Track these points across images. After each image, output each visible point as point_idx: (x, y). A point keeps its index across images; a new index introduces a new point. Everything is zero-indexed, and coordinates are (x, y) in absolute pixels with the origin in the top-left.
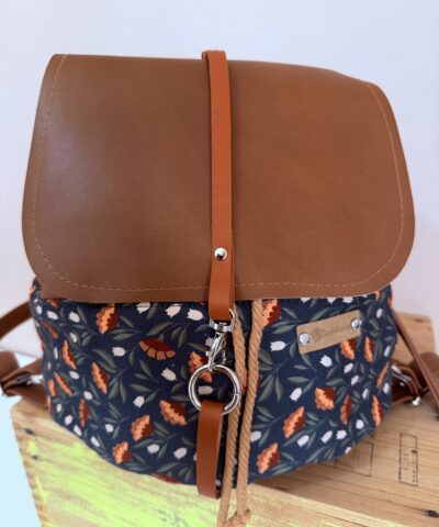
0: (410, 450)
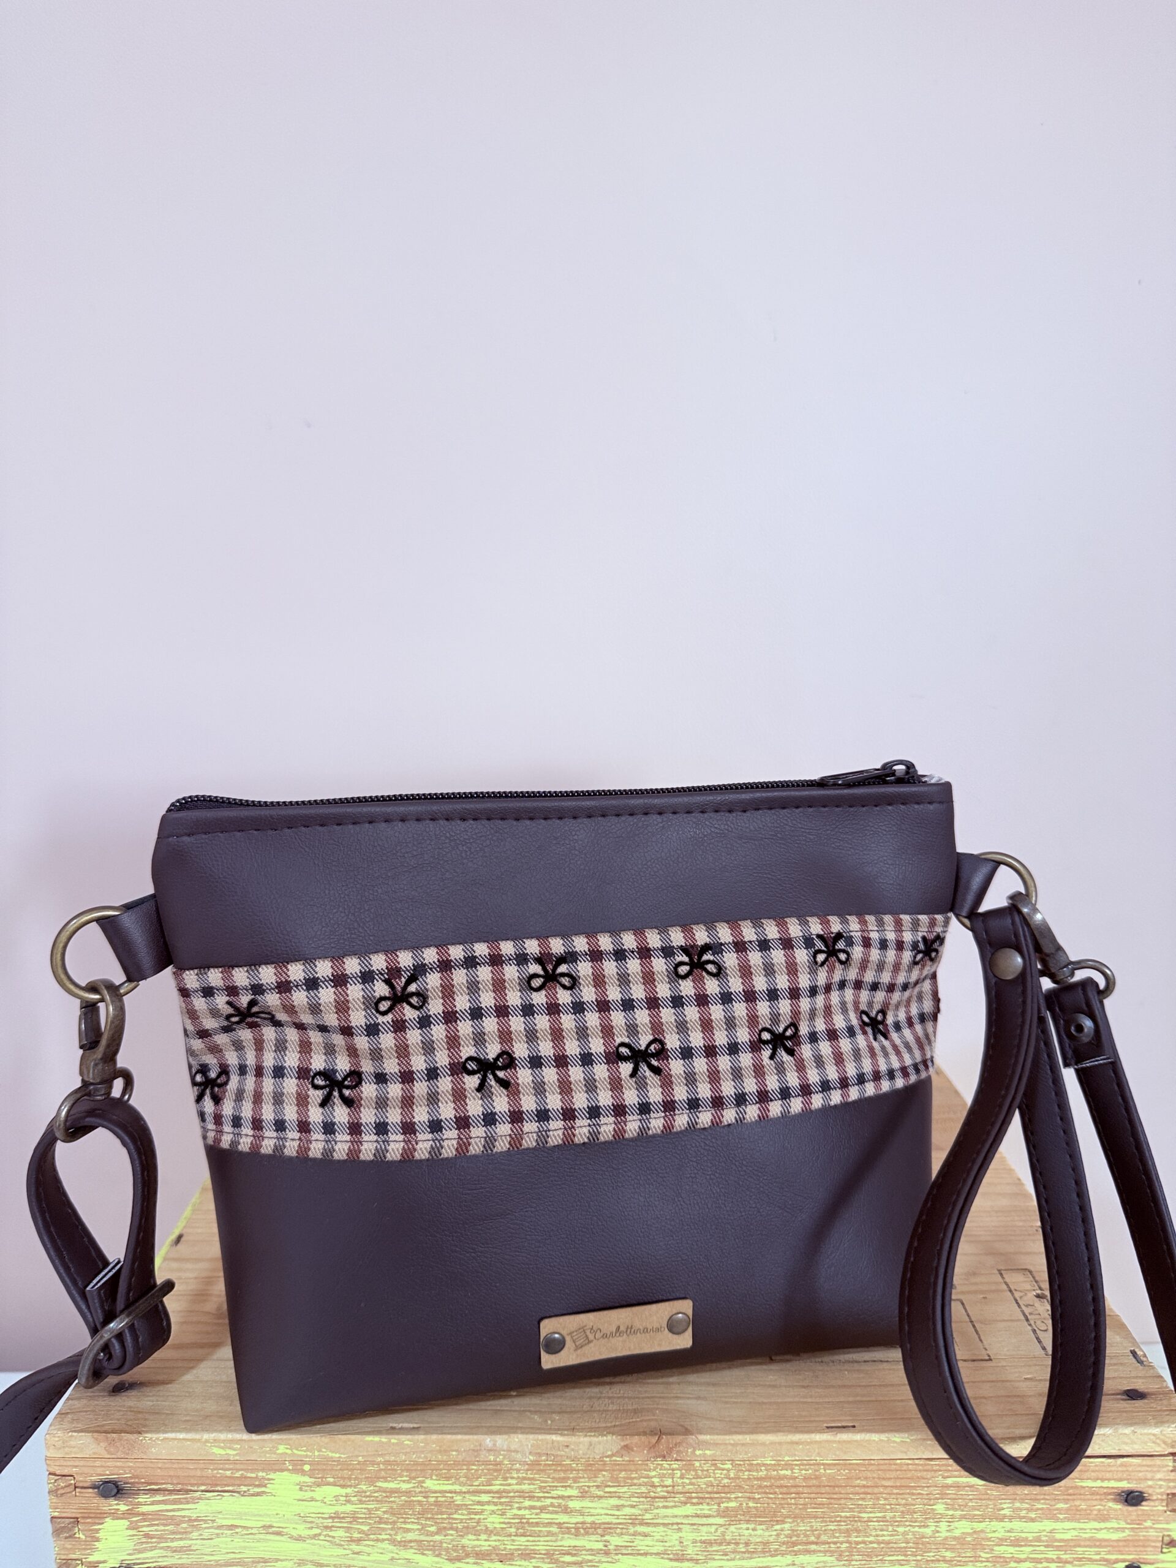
0: (1030, 1294)
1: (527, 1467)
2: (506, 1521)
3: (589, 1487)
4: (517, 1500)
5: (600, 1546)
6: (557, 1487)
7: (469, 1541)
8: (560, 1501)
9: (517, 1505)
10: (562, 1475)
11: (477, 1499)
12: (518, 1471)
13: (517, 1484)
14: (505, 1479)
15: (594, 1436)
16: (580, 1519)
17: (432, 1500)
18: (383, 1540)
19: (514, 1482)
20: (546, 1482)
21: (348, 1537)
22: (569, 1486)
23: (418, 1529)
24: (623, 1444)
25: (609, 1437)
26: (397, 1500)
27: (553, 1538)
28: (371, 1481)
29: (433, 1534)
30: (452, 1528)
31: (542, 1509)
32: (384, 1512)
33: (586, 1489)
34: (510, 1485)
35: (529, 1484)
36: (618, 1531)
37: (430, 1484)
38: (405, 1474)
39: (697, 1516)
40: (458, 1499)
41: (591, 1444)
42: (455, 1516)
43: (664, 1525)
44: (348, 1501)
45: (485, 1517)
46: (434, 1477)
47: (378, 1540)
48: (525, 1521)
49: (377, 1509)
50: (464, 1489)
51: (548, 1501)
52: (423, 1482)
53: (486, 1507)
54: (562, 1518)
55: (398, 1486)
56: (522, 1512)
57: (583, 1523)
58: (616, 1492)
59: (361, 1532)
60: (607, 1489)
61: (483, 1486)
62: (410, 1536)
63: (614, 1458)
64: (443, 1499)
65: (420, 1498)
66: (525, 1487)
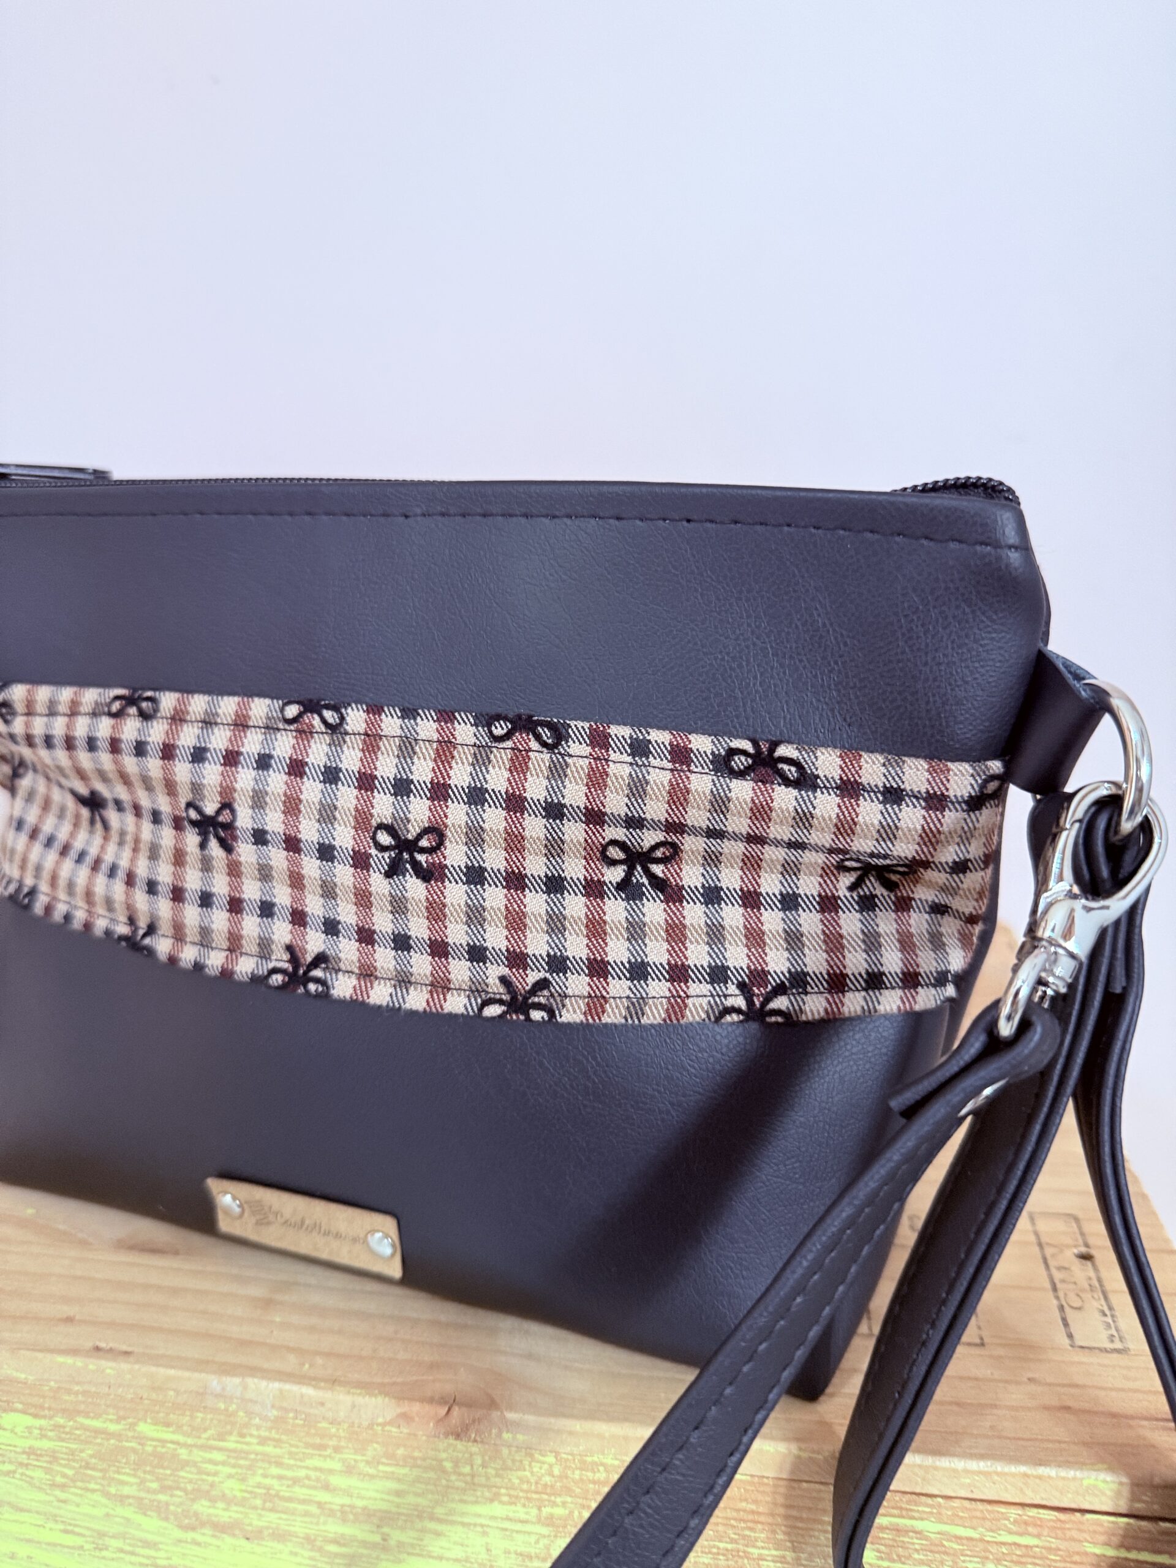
0: (1070, 1254)
1: (269, 1424)
2: (250, 1489)
3: (355, 1461)
4: (260, 1464)
5: (377, 1538)
6: (312, 1455)
7: (202, 1507)
8: (318, 1474)
9: (260, 1471)
10: (318, 1441)
11: (208, 1455)
12: (258, 1428)
13: (258, 1444)
14: (242, 1435)
15: (360, 1394)
16: (346, 1501)
17: (149, 1449)
18: (93, 1491)
19: (255, 1441)
20: (297, 1447)
21: (49, 1480)
22: (330, 1456)
23: (136, 1483)
24: (399, 1410)
25: (380, 1399)
26: (106, 1443)
27: (315, 1520)
28: (70, 1413)
29: (155, 1492)
30: (178, 1488)
31: (296, 1481)
32: (91, 1456)
33: (353, 1462)
34: (247, 1444)
35: (275, 1447)
36: (400, 1523)
37: (145, 1428)
38: (111, 1410)
39: (508, 1519)
40: (183, 1453)
41: (354, 1406)
42: (182, 1474)
43: (463, 1524)
44: (43, 1436)
45: (221, 1479)
46: (149, 1420)
47: (87, 1489)
48: (273, 1492)
49: (82, 1451)
50: (190, 1441)
51: (302, 1473)
52: (135, 1424)
53: (220, 1468)
54: (323, 1496)
55: (105, 1425)
56: (268, 1481)
57: (352, 1507)
58: (393, 1473)
59: (64, 1476)
60: (381, 1468)
61: (214, 1440)
62: (126, 1490)
63: (387, 1428)
64: (164, 1450)
65: (133, 1444)
66: (269, 1449)
